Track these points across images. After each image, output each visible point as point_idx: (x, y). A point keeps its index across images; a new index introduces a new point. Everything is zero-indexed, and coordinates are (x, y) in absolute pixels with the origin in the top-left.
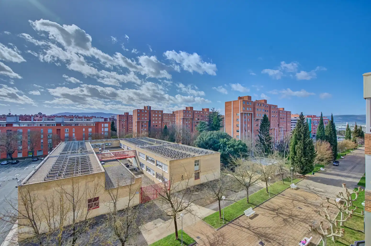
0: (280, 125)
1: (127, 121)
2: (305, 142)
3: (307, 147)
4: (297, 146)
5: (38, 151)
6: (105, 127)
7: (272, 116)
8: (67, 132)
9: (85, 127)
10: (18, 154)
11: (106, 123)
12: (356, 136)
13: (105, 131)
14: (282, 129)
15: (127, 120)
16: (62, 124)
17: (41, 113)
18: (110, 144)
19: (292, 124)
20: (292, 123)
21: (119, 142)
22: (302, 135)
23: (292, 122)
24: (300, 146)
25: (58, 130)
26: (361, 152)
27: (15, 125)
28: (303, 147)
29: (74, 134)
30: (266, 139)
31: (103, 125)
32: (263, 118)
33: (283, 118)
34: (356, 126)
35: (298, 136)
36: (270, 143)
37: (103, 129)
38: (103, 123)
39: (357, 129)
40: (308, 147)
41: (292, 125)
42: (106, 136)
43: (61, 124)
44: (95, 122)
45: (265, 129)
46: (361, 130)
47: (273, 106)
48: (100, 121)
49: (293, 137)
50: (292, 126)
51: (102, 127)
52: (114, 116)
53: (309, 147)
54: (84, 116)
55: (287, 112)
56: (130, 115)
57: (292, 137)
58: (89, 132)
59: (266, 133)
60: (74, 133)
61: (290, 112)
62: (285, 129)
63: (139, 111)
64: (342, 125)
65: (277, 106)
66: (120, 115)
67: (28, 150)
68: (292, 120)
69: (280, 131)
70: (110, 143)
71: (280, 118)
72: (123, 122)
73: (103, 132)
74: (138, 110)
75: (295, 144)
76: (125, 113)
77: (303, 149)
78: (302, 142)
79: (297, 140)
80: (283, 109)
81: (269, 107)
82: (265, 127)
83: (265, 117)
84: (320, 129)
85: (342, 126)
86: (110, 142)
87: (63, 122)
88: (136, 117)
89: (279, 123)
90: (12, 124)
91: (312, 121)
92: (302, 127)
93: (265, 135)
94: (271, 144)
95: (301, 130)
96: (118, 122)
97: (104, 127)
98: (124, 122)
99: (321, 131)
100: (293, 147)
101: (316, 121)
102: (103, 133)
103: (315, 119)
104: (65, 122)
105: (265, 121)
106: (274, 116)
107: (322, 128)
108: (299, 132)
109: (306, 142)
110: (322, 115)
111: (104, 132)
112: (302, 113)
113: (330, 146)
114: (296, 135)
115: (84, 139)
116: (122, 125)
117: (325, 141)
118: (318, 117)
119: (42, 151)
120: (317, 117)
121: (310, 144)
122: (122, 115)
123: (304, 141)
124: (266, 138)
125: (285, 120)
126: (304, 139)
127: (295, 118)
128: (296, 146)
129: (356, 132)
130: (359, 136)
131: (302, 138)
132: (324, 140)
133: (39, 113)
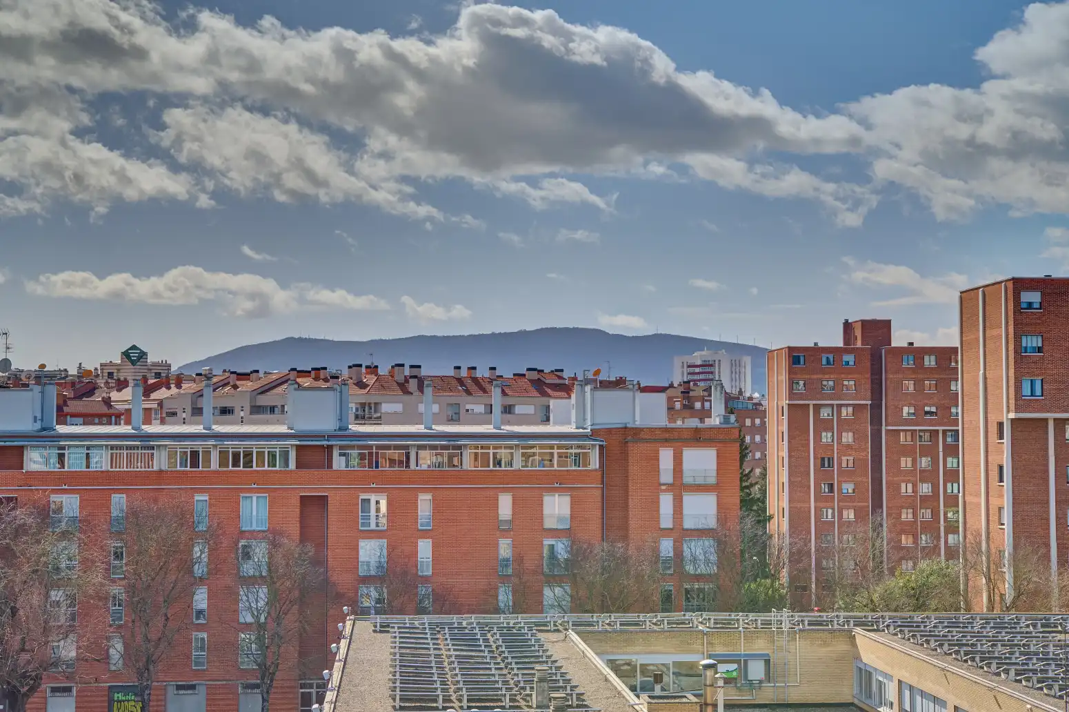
1: (876, 420)
5: (171, 691)
6: (687, 479)
8: (373, 526)
9: (518, 476)
10: (50, 700)
11: (698, 438)
13: (688, 524)
15: (876, 407)
16: (336, 453)
17: (143, 355)
18: (756, 671)
21: (841, 647)
25: (314, 505)
27: (35, 460)
29: (425, 549)
31: (666, 457)
37: (666, 503)
38: (666, 442)
42: (698, 578)
43: (330, 448)
44: (595, 434)
48: (638, 423)
51: (657, 487)
52: (707, 365)
54: (464, 373)
56: (900, 351)
58: (554, 533)
60: (425, 534)
63: (1034, 297)
66: (796, 356)
67: (115, 675)
70: (755, 657)
72: (824, 425)
73: (667, 532)
74: (1020, 285)
76: (848, 326)
86: (760, 645)
87: (341, 433)
88: (1003, 371)
90: (21, 449)
96: (777, 427)
97: (679, 488)
98: (844, 425)
102: (667, 547)
104: (355, 428)
111: (681, 534)
115: (504, 596)
116: (825, 462)
119: (202, 691)
122: (816, 351)
133: (126, 354)
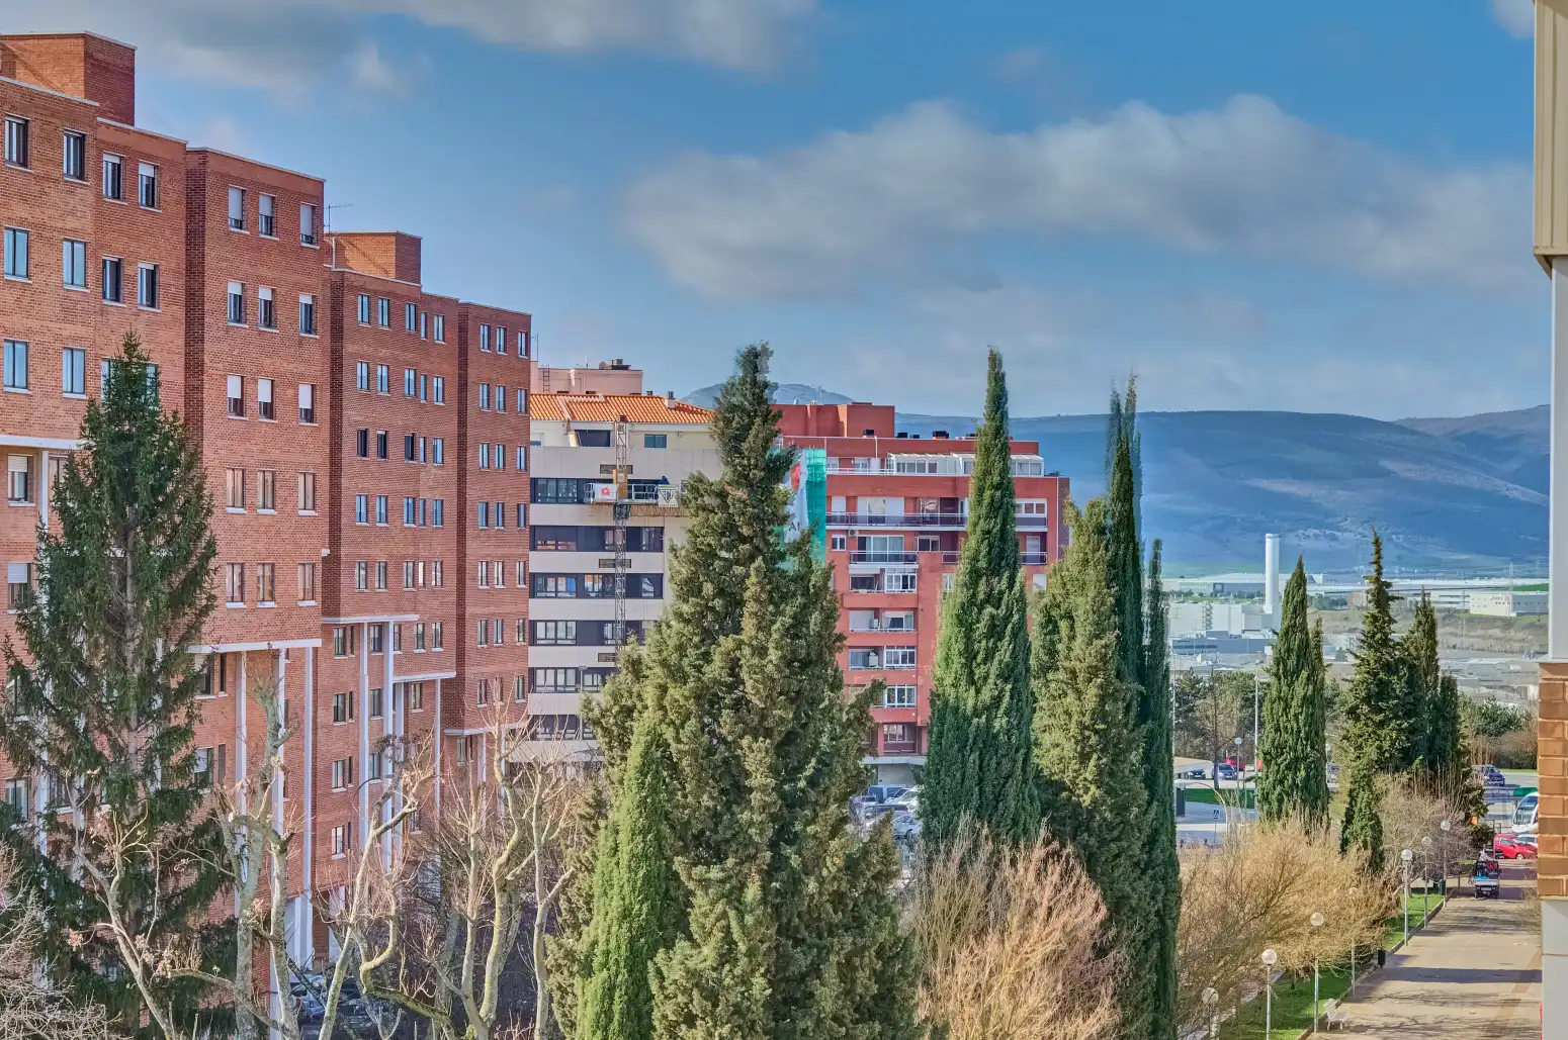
0: (352, 580)
2: (795, 882)
3: (815, 970)
4: (675, 973)
7: (233, 390)
12: (1382, 765)
14: (378, 673)
19: (542, 561)
20: (540, 536)
22: (756, 757)
23: (543, 514)
24: (727, 956)
26: (1430, 1013)
28: (759, 981)
30: (136, 884)
32: (93, 424)
33: (396, 449)
34: (1382, 597)
35: (700, 787)
36: (220, 946)
39: (1385, 642)
40: (830, 972)
41: (536, 584)
45: (118, 664)
46: (1432, 658)
47: (251, 178)
49: (624, 809)
50: (538, 609)
53: (847, 970)
55: (464, 320)
57: (599, 806)
59: (138, 739)
61: (517, 325)
62: (425, 664)
64: (1219, 592)
65: (310, 193)
68: (538, 490)
69: (345, 709)
71: (349, 444)
75: (642, 931)
77: (768, 1004)
78: (752, 892)
79: (679, 864)
80: (408, 249)
81: (172, 196)
82: (118, 622)
83: (117, 413)
84: (969, 655)
85: (1219, 609)
89: (335, 540)
91: (838, 507)
92: (748, 625)
93: (124, 790)
94: (229, 970)
95: (734, 666)
99: (986, 695)
100: (609, 991)
101: (895, 507)
103: (874, 468)
105: (123, 488)
106: (264, 393)
107: (995, 631)
108: (708, 700)
109: (812, 886)
110: (998, 399)
112: (753, 360)
113: (1105, 925)
114: (659, 764)
117: (1039, 852)
118: (918, 446)
120: (906, 442)
121: (857, 924)
123: (778, 864)
124: (132, 856)
125: (434, 480)
126: (784, 834)
127: (588, 438)
128: (674, 964)
129: (1376, 693)
130: (1407, 757)
131: (752, 817)
132: (1019, 833)
